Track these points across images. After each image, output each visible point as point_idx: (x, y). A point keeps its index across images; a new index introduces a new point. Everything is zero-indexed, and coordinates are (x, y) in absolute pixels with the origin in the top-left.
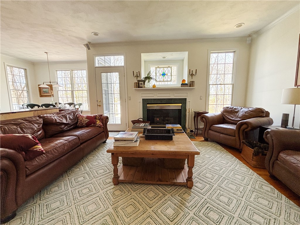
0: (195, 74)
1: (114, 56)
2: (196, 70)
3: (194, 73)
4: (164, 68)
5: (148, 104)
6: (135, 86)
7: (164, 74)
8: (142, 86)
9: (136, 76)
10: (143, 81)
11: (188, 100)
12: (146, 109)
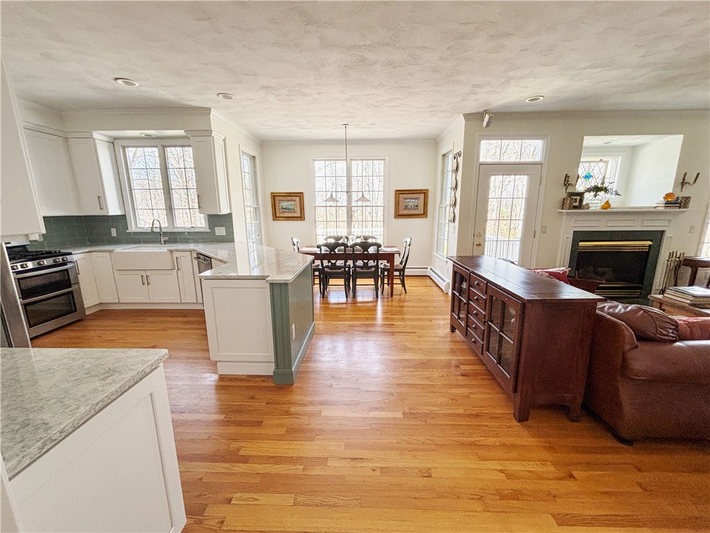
0: (691, 182)
1: (522, 139)
2: (698, 174)
3: (690, 179)
4: (590, 162)
5: (581, 240)
6: (563, 205)
7: (587, 177)
8: (577, 204)
9: (565, 185)
10: (581, 195)
11: (667, 235)
12: (576, 253)
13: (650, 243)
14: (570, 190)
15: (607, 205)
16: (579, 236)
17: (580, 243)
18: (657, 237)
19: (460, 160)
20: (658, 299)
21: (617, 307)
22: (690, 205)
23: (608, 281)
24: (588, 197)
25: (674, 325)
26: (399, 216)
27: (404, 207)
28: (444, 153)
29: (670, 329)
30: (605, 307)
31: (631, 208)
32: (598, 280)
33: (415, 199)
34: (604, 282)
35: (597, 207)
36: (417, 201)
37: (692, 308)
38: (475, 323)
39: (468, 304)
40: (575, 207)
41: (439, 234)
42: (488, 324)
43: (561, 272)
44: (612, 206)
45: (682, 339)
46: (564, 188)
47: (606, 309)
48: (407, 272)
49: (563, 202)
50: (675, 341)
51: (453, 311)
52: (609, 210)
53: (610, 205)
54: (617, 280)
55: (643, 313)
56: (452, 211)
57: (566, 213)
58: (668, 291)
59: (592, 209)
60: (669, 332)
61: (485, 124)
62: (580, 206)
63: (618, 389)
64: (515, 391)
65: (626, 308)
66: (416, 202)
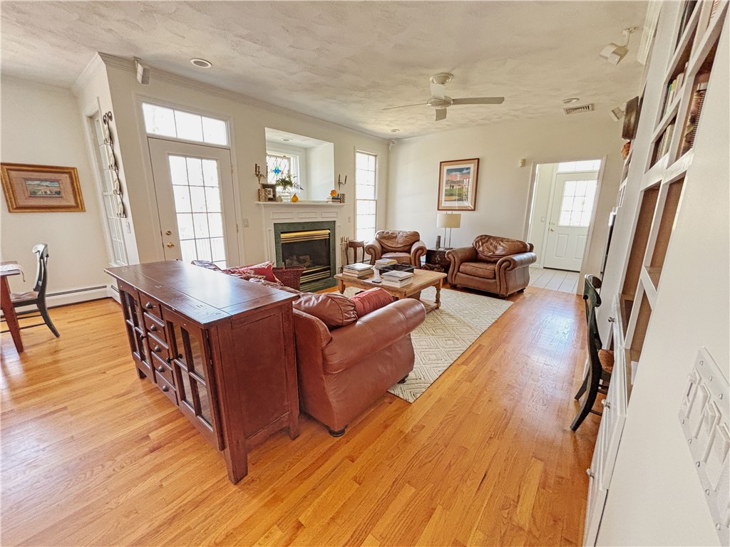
0: (344, 182)
1: (201, 116)
2: (346, 176)
3: (342, 180)
4: (277, 157)
5: (282, 233)
6: (259, 197)
7: (277, 171)
8: (271, 196)
9: (257, 175)
10: (273, 187)
11: (337, 224)
12: (280, 245)
13: (329, 231)
14: (263, 181)
15: (295, 198)
16: (280, 229)
17: (282, 235)
18: (331, 225)
19: (113, 124)
20: (340, 277)
21: (310, 299)
22: (346, 201)
23: (308, 267)
24: (279, 189)
25: (353, 306)
26: (17, 208)
27: (27, 194)
28: (90, 114)
29: (351, 310)
30: (301, 302)
31: (314, 202)
32: (301, 267)
33: (52, 181)
34: (305, 269)
35: (287, 199)
36: (56, 184)
37: (359, 280)
38: (161, 364)
39: (147, 337)
40: (270, 199)
41: (114, 236)
42: (175, 363)
43: (266, 267)
44: (299, 199)
45: (360, 316)
46: (257, 178)
47: (303, 303)
48: (49, 302)
49: (259, 193)
50: (356, 321)
51: (134, 350)
52: (297, 203)
53: (297, 199)
54: (315, 264)
55: (331, 302)
56: (119, 200)
57: (264, 204)
58: (345, 270)
59: (285, 201)
60: (350, 314)
61: (139, 77)
62: (274, 199)
63: (324, 388)
64: (223, 447)
65: (317, 299)
66: (55, 187)
